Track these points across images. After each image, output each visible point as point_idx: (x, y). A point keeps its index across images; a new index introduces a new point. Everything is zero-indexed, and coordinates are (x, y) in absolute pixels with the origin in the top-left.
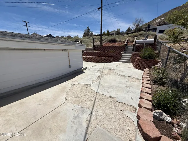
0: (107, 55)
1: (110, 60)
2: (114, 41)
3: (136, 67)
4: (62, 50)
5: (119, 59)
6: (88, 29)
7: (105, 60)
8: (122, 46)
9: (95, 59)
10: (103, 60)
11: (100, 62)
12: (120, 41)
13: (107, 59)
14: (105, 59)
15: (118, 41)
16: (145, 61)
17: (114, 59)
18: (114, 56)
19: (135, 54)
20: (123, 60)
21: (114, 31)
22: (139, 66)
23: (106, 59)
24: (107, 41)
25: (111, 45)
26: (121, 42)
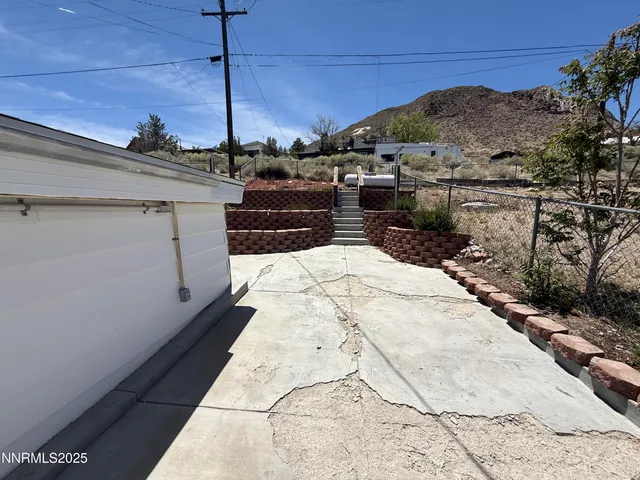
0: (287, 221)
1: (303, 242)
2: (280, 174)
3: (408, 258)
4: (145, 205)
5: (332, 236)
6: (156, 126)
7: (288, 242)
8: (322, 192)
9: (247, 239)
10: (281, 243)
11: (269, 252)
12: (298, 177)
13: (294, 237)
14: (286, 239)
15: (292, 175)
16: (435, 239)
17: (316, 236)
18: (311, 224)
19: (378, 217)
20: (343, 236)
21: (257, 143)
22: (418, 254)
23: (290, 237)
24: (253, 174)
25: (273, 187)
26: (303, 178)
